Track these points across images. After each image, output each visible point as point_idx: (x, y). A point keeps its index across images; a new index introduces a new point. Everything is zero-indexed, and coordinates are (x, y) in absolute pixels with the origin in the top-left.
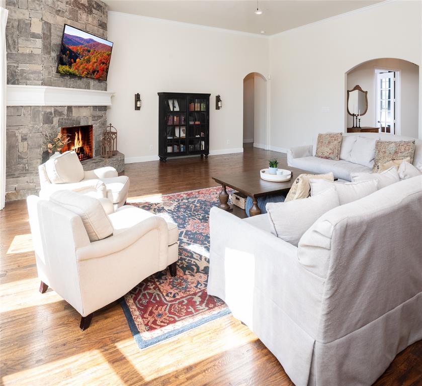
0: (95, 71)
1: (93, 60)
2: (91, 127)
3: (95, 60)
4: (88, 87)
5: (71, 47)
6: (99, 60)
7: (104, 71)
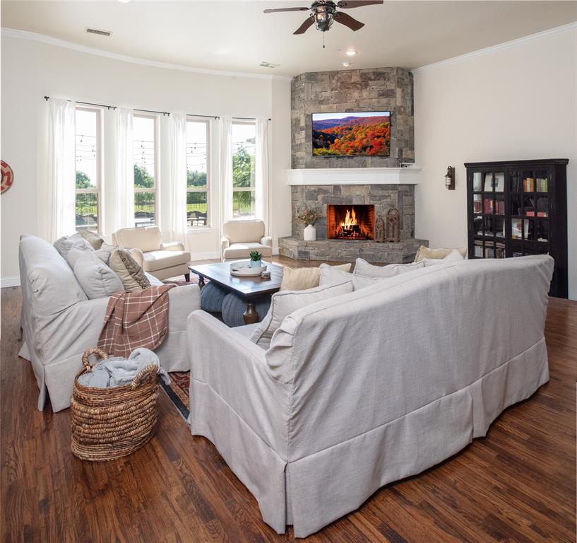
0: (366, 148)
1: (360, 136)
2: (373, 206)
3: (363, 136)
4: (364, 165)
5: (323, 131)
6: (369, 135)
7: (381, 145)
